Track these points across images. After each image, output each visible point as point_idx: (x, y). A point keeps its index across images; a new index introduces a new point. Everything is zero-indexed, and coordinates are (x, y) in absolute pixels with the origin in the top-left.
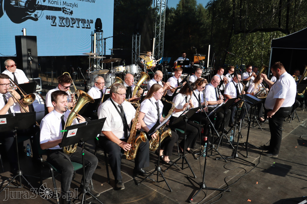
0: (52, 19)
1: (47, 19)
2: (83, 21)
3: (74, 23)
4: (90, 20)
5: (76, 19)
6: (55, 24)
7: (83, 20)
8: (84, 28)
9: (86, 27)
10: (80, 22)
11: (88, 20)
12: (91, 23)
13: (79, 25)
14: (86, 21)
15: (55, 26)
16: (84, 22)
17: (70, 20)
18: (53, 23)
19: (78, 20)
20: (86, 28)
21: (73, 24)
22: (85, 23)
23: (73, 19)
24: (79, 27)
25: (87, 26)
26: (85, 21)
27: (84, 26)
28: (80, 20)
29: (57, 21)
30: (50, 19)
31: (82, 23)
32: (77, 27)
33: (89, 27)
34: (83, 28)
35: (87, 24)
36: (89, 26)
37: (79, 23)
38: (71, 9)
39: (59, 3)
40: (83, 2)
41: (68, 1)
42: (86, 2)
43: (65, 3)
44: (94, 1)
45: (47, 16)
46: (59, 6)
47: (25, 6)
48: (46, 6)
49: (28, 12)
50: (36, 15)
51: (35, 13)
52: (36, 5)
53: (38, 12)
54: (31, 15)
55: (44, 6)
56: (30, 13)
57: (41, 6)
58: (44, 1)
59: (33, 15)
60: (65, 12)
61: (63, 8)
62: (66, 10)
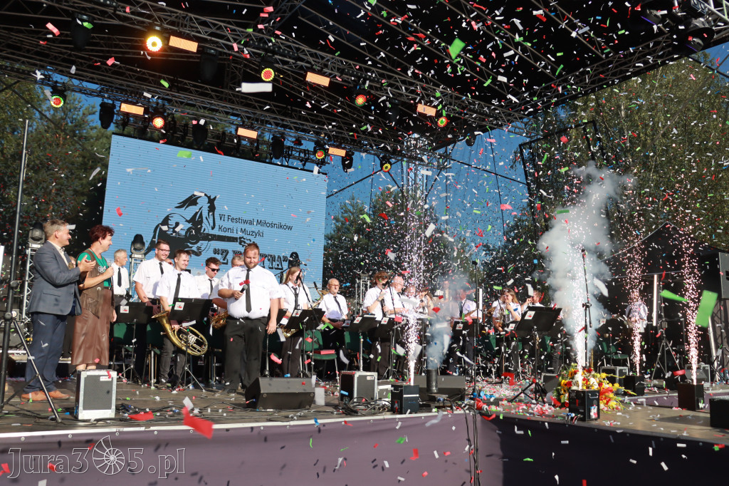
0: (222, 254)
2: (272, 259)
4: (284, 257)
6: (226, 261)
7: (271, 256)
8: (272, 268)
9: (276, 266)
10: (266, 260)
11: (279, 257)
12: (284, 261)
14: (276, 257)
15: (227, 264)
18: (224, 260)
20: (276, 269)
22: (275, 261)
25: (278, 265)
26: (274, 258)
27: (272, 265)
28: (266, 256)
29: (230, 257)
30: (218, 253)
31: (269, 260)
33: (280, 267)
34: (270, 268)
35: (279, 262)
36: (280, 265)
38: (253, 239)
39: (235, 231)
40: (273, 229)
41: (249, 228)
42: (278, 230)
43: (243, 231)
44: (290, 228)
45: (215, 250)
46: (234, 235)
47: (186, 235)
48: (215, 235)
49: (189, 244)
50: (199, 248)
51: (199, 244)
52: (201, 234)
53: (202, 244)
54: (191, 247)
55: (211, 235)
56: (190, 245)
57: (208, 235)
58: (213, 228)
59: (194, 248)
60: (243, 244)
61: (240, 238)
62: (245, 240)
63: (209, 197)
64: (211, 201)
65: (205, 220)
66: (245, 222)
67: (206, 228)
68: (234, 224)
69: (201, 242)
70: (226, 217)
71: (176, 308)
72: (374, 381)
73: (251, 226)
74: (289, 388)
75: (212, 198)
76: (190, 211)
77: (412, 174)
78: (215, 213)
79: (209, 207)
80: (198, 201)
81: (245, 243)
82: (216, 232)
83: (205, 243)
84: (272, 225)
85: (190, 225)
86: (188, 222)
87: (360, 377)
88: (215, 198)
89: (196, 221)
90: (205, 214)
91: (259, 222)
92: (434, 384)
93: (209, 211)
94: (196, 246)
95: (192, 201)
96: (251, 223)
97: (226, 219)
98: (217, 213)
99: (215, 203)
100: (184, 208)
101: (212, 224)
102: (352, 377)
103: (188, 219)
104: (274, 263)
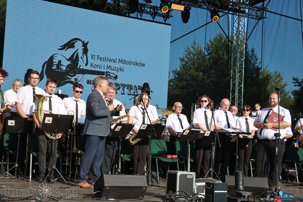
1: (88, 84)
3: (119, 89)
4: (138, 86)
5: (121, 85)
7: (129, 86)
8: (130, 95)
9: (133, 93)
11: (135, 86)
12: (139, 89)
13: (124, 91)
14: (133, 87)
16: (130, 89)
17: (114, 85)
19: (123, 85)
20: (133, 95)
21: (117, 90)
22: (132, 89)
23: (117, 85)
24: (124, 94)
25: (134, 92)
26: (131, 87)
27: (130, 92)
28: (126, 86)
30: (90, 84)
31: (128, 89)
32: (122, 94)
33: (136, 94)
34: (128, 94)
35: (135, 91)
36: (136, 92)
37: (125, 89)
38: (116, 73)
39: (103, 67)
40: (131, 65)
41: (113, 65)
42: (134, 66)
43: (109, 67)
44: (143, 65)
45: (88, 81)
46: (102, 70)
47: (66, 70)
48: (88, 70)
49: (68, 76)
50: (76, 79)
51: (76, 77)
52: (77, 69)
53: (79, 76)
54: (70, 79)
55: (85, 70)
56: (70, 77)
57: (83, 70)
58: (86, 65)
59: (73, 79)
60: (108, 76)
61: (107, 72)
62: (110, 74)
63: (83, 42)
64: (85, 45)
65: (80, 59)
66: (110, 60)
67: (81, 65)
68: (102, 62)
69: (77, 75)
70: (96, 56)
71: (46, 122)
72: (193, 179)
73: (114, 63)
74: (126, 183)
75: (85, 42)
76: (69, 52)
77: (236, 25)
78: (88, 53)
79: (83, 49)
80: (75, 45)
81: (110, 76)
82: (88, 68)
83: (81, 75)
84: (130, 63)
85: (69, 63)
86: (68, 60)
87: (181, 176)
88: (88, 42)
89: (74, 60)
90: (80, 54)
91: (120, 61)
92: (241, 183)
93: (83, 52)
94: (74, 78)
95: (70, 45)
96: (115, 61)
97: (96, 58)
98: (89, 54)
99: (88, 46)
100: (65, 50)
101: (85, 62)
102: (175, 175)
103: (68, 58)
104: (131, 91)
